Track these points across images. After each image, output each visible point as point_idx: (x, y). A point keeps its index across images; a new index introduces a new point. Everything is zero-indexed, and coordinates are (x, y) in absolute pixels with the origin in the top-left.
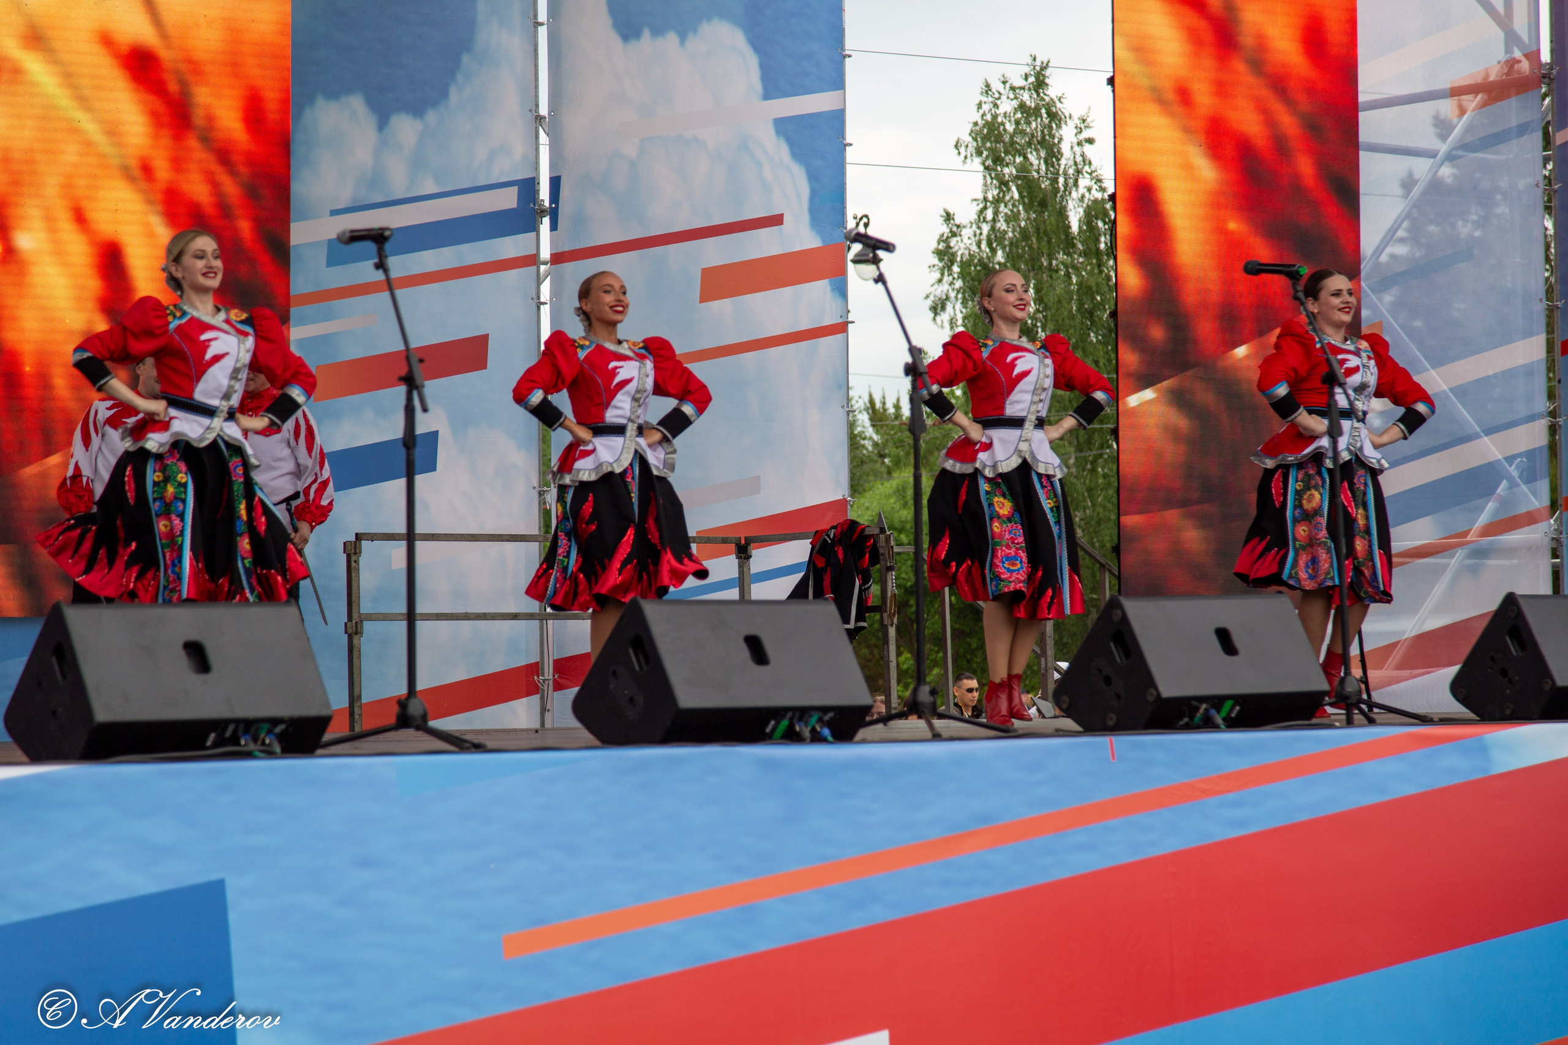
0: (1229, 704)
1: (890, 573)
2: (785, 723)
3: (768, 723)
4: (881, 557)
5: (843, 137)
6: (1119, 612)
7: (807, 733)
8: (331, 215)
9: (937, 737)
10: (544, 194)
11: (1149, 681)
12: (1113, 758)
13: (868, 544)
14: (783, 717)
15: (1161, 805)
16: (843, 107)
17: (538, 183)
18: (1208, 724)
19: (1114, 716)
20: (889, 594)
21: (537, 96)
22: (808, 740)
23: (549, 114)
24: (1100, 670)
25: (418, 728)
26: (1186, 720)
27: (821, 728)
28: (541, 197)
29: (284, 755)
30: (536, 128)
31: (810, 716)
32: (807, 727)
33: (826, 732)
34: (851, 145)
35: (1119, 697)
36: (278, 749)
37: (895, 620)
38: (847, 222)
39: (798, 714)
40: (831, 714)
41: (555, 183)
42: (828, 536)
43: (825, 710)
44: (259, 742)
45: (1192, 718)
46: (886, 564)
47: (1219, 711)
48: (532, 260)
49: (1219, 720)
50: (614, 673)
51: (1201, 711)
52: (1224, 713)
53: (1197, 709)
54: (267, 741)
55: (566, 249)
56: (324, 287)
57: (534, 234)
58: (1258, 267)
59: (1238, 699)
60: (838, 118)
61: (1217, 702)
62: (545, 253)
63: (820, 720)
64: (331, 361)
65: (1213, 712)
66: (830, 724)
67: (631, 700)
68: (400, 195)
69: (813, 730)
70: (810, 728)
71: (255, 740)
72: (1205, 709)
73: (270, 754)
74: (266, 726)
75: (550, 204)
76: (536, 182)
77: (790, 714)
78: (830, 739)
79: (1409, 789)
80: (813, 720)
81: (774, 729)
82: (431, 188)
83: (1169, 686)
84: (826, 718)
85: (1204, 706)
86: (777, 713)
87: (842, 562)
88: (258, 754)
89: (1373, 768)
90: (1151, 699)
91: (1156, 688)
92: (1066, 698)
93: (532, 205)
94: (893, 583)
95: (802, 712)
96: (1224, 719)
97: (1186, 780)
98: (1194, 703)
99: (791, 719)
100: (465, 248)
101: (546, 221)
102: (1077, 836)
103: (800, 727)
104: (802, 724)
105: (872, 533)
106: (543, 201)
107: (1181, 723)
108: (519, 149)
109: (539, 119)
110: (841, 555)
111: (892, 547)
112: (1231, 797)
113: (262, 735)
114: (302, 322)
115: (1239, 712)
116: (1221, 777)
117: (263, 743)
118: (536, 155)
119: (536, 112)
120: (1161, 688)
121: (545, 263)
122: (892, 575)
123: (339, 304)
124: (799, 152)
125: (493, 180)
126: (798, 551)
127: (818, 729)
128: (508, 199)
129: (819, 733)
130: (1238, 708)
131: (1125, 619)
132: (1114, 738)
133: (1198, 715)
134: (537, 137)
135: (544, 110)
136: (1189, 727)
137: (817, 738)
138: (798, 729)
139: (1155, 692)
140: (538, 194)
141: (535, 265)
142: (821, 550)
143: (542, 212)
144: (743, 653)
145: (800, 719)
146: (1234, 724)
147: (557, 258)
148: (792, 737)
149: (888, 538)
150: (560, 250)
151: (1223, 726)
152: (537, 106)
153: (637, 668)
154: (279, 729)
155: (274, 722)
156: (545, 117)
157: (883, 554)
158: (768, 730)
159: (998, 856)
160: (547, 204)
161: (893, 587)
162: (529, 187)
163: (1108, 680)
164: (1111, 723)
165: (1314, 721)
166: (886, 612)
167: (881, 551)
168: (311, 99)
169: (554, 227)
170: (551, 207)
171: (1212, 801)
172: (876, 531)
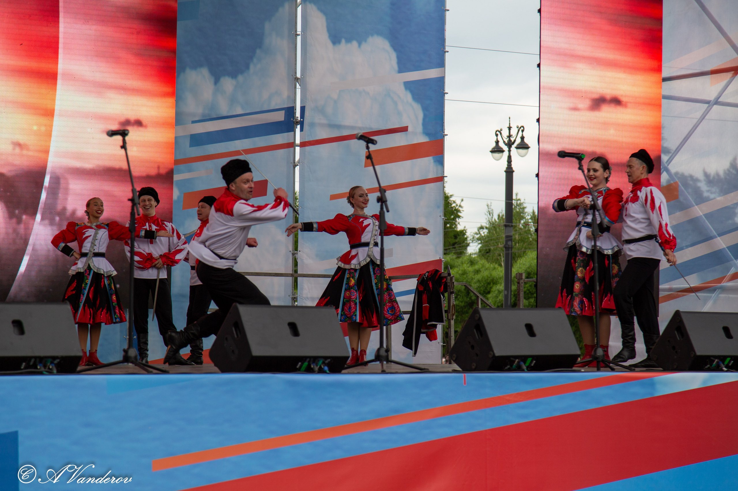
0: (529, 360)
1: (452, 295)
2: (306, 364)
3: (297, 364)
4: (448, 287)
5: (444, 90)
6: (478, 315)
7: (316, 369)
8: (192, 123)
9: (383, 372)
10: (298, 114)
11: (490, 348)
12: (465, 384)
13: (443, 281)
14: (305, 361)
15: (486, 407)
16: (444, 76)
17: (296, 109)
18: (519, 369)
19: (475, 364)
20: (452, 304)
21: (296, 69)
22: (317, 372)
23: (301, 77)
24: (469, 342)
25: (132, 362)
26: (508, 367)
27: (324, 366)
28: (297, 116)
29: (58, 374)
30: (295, 83)
31: (319, 361)
32: (317, 366)
33: (326, 368)
34: (447, 93)
35: (477, 355)
36: (55, 371)
37: (454, 317)
38: (445, 129)
39: (312, 359)
40: (329, 360)
41: (303, 109)
42: (425, 275)
43: (326, 358)
44: (47, 368)
45: (512, 366)
46: (450, 290)
47: (525, 363)
48: (292, 145)
49: (524, 367)
50: (226, 338)
51: (516, 362)
52: (527, 364)
53: (514, 362)
54: (51, 367)
55: (306, 141)
56: (188, 156)
57: (293, 133)
58: (564, 154)
59: (534, 357)
60: (441, 81)
61: (524, 358)
62: (298, 141)
63: (323, 363)
64: (191, 191)
65: (522, 363)
66: (328, 365)
67: (233, 351)
68: (225, 114)
69: (320, 367)
70: (318, 366)
71: (45, 366)
72: (518, 362)
73: (50, 373)
74: (50, 360)
75: (300, 119)
76: (294, 109)
77: (308, 360)
78: (328, 372)
79: (612, 402)
80: (321, 362)
81: (301, 366)
82: (239, 111)
83: (499, 351)
84: (327, 362)
85: (517, 360)
86: (302, 359)
87: (431, 289)
88: (45, 373)
89: (596, 392)
90: (491, 356)
91: (493, 351)
92: (454, 355)
93: (292, 119)
94: (453, 299)
95: (315, 359)
96: (527, 367)
97: (500, 395)
98: (512, 359)
99: (309, 362)
100: (257, 139)
101: (299, 126)
102: (443, 420)
103: (313, 366)
104: (314, 364)
105: (444, 276)
106: (298, 117)
107: (506, 368)
108: (285, 94)
109: (297, 79)
110: (431, 286)
111: (453, 283)
112: (522, 403)
113: (49, 364)
114: (179, 172)
115: (535, 364)
116: (517, 394)
117: (49, 368)
118: (295, 96)
119: (295, 76)
120: (495, 352)
121: (298, 146)
122: (453, 296)
123: (195, 165)
124: (417, 97)
125: (272, 108)
126: (412, 284)
127: (323, 367)
128: (280, 116)
129: (323, 368)
130: (534, 362)
131: (480, 319)
132: (466, 374)
133: (515, 364)
134: (295, 87)
135: (299, 75)
136: (510, 370)
137: (321, 371)
138: (312, 367)
139: (492, 353)
140: (295, 114)
141: (293, 147)
142: (422, 282)
143: (297, 123)
144: (287, 330)
145: (314, 362)
146: (531, 369)
147: (303, 145)
148: (309, 370)
149: (451, 278)
150: (304, 140)
151: (526, 370)
152: (296, 73)
153: (236, 336)
154: (56, 362)
155: (54, 358)
156: (299, 78)
157: (449, 286)
158: (298, 367)
159: (401, 429)
160: (299, 119)
161: (453, 301)
162: (291, 111)
163: (473, 347)
164: (473, 367)
165: (574, 368)
166: (450, 313)
167: (448, 284)
168: (183, 69)
169: (302, 130)
170: (301, 120)
171: (512, 405)
172: (446, 275)
